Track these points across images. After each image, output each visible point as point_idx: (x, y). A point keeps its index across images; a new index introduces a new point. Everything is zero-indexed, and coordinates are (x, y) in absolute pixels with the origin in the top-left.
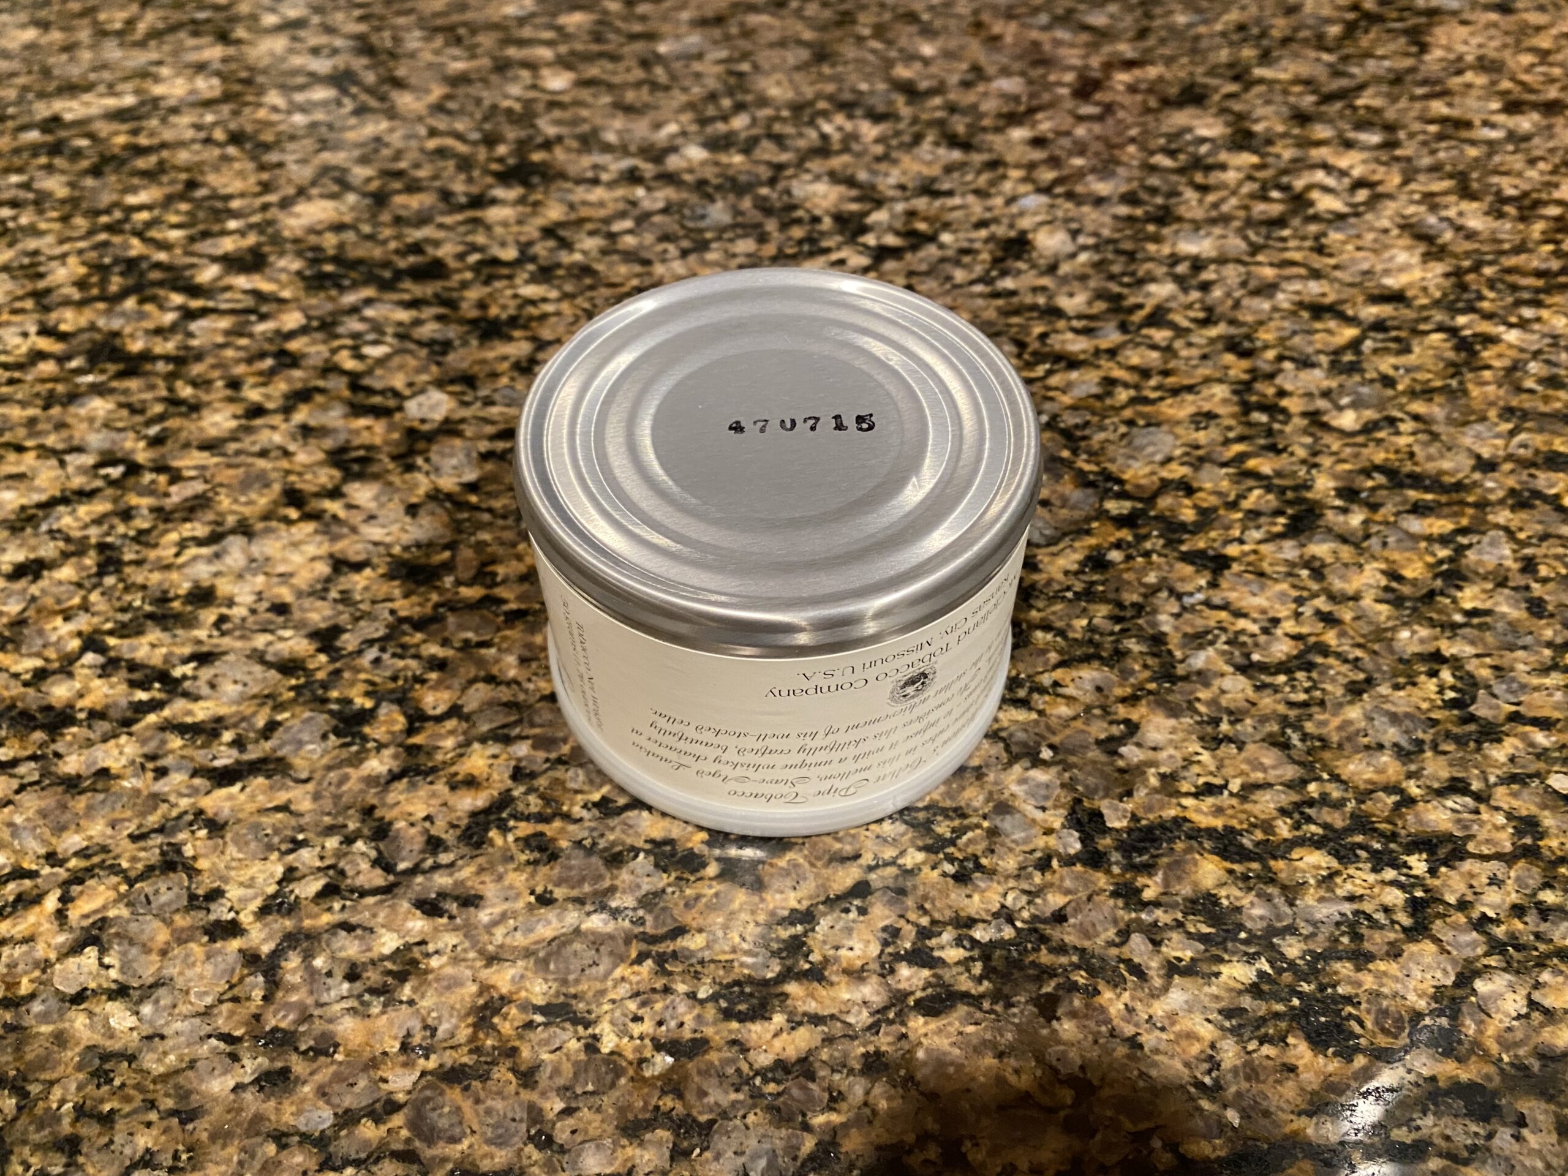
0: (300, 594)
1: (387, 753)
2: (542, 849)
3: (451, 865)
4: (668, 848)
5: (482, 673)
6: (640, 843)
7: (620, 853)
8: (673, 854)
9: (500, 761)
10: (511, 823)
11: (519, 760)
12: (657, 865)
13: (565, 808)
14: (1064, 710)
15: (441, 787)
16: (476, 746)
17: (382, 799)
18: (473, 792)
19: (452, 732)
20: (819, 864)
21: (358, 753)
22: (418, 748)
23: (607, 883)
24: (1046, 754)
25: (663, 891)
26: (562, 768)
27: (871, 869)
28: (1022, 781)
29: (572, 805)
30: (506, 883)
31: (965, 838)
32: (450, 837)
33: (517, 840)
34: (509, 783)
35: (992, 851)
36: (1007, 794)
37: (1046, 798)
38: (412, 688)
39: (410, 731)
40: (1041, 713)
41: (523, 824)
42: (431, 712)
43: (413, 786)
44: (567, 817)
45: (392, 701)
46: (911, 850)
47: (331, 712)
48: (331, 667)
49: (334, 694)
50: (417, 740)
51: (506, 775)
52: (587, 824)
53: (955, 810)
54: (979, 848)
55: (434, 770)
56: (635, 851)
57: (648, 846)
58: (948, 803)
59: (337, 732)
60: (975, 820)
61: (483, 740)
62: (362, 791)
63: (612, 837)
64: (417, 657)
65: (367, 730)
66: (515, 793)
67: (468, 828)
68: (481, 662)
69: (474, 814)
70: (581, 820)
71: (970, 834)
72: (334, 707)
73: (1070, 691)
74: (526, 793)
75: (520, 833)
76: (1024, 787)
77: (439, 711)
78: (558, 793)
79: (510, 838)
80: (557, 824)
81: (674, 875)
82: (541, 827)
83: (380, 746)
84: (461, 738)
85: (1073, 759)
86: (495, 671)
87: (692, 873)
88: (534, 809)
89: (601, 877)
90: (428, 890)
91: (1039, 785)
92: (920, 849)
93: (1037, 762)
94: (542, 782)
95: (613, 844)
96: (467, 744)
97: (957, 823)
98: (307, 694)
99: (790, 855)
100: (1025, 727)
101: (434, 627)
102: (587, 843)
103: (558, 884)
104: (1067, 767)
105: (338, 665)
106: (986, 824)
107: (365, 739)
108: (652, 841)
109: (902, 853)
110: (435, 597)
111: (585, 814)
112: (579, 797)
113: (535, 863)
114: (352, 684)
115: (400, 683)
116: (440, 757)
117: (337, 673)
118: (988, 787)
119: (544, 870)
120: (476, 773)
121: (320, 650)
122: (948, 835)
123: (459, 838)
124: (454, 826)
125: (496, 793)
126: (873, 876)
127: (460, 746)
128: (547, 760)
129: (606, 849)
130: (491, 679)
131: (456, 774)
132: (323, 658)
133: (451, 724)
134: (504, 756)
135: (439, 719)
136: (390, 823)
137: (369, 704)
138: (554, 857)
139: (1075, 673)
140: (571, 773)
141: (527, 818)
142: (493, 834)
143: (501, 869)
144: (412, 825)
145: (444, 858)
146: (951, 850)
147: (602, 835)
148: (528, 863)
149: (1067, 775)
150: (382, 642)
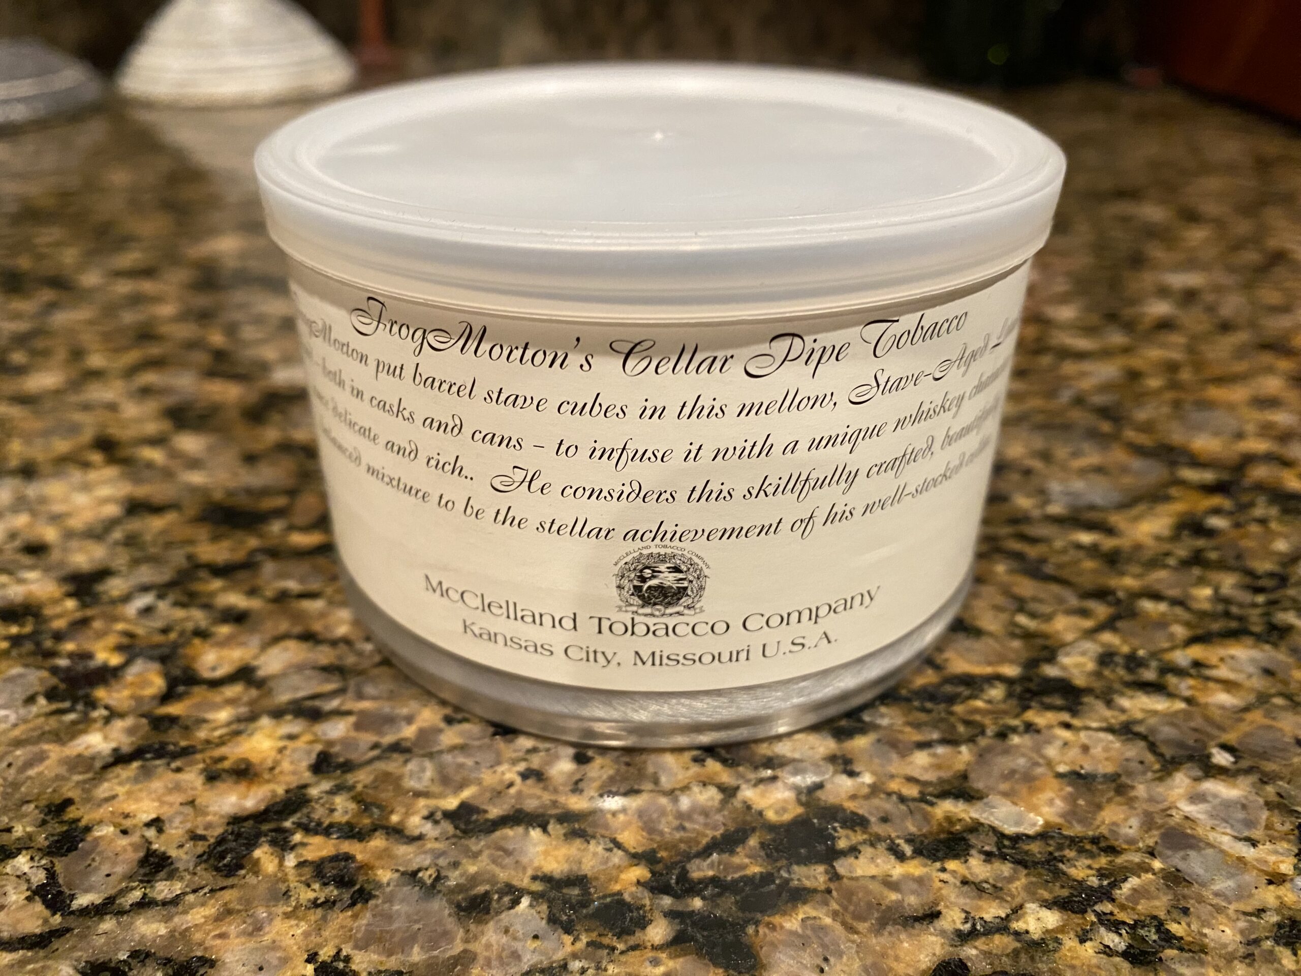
0: (69, 535)
1: (119, 725)
2: (342, 882)
3: (175, 901)
4: (576, 891)
5: (297, 629)
6: (524, 882)
7: (486, 895)
8: (584, 903)
9: (300, 744)
10: (298, 837)
11: (330, 743)
12: (552, 920)
13: (395, 818)
14: (1223, 698)
15: (192, 777)
16: (265, 721)
17: (86, 791)
18: (242, 787)
19: (231, 702)
20: (863, 927)
21: (74, 723)
22: (173, 720)
23: (457, 948)
24: (1222, 758)
25: (564, 967)
26: (398, 758)
27: (963, 937)
28: (1196, 798)
29: (407, 814)
30: (267, 938)
31: (1127, 887)
32: (183, 856)
33: (301, 865)
34: (307, 776)
35: (1185, 911)
36: (1177, 818)
37: (1250, 824)
38: (187, 643)
39: (167, 697)
40: (1189, 701)
41: (317, 840)
42: (207, 674)
43: (147, 773)
44: (397, 833)
45: (152, 658)
46: (1031, 907)
47: (55, 671)
48: (78, 615)
49: (70, 646)
50: (174, 709)
51: (305, 764)
52: (429, 845)
53: (1095, 841)
54: (1159, 905)
55: (186, 752)
56: (514, 894)
57: (538, 887)
58: (1077, 830)
59: (51, 695)
60: (1136, 858)
61: (278, 714)
62: (58, 777)
63: (472, 869)
64: (207, 607)
65: (100, 693)
66: (314, 792)
67: (221, 841)
68: (298, 617)
69: (236, 820)
70: (420, 837)
71: (1134, 882)
72: (63, 662)
73: (1223, 672)
74: (332, 792)
75: (310, 854)
76: (1203, 807)
77: (219, 673)
78: (385, 795)
79: (291, 861)
80: (378, 842)
81: (584, 939)
82: (348, 847)
83: (113, 714)
84: (243, 710)
85: (1270, 767)
86: (317, 627)
87: (619, 936)
88: (339, 817)
89: (446, 935)
90: (117, 945)
91: (1228, 804)
92: (1048, 905)
93: (1211, 771)
94: (362, 778)
95: (474, 880)
96: (252, 718)
97: (1103, 861)
98: (29, 646)
99: (805, 911)
100: (1170, 718)
101: (242, 575)
102: (427, 876)
103: (362, 945)
104: (1265, 779)
105: (89, 612)
106: (1157, 864)
107: (92, 704)
108: (547, 879)
109: (1017, 911)
110: (253, 542)
111: (428, 828)
112: (422, 802)
113: (329, 904)
114: (101, 635)
115: (173, 636)
116: (202, 734)
117: (83, 623)
118: (1141, 806)
119: (340, 919)
120: (255, 758)
121: (69, 595)
122: (1094, 881)
123: (200, 858)
124: (195, 837)
125: (280, 790)
126: (970, 952)
127: (239, 720)
128: (375, 746)
129: (460, 888)
130: (309, 637)
131: (222, 759)
132: (70, 604)
133: (234, 690)
134: (307, 737)
135: (215, 684)
136: (88, 829)
137: (115, 660)
138: (362, 896)
139: (1222, 652)
140: (412, 766)
141: (327, 832)
142: (263, 853)
143: (262, 914)
144: (125, 832)
145: (163, 889)
146: (1107, 907)
147: (455, 865)
148: (315, 904)
149: (1270, 789)
150: (162, 591)
